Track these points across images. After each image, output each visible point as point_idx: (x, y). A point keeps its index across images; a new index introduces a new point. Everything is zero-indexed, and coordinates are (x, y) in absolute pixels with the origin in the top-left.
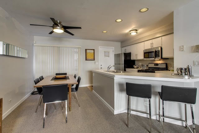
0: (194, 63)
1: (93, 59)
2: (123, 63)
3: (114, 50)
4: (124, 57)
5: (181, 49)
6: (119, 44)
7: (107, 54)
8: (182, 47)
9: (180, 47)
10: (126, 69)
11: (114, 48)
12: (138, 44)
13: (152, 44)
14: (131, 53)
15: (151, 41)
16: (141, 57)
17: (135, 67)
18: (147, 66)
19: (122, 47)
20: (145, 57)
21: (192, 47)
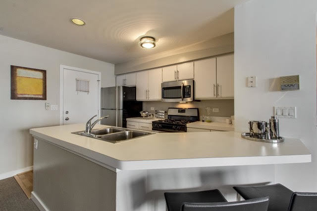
0: (274, 111)
1: (41, 97)
2: (121, 108)
3: (100, 79)
4: (124, 95)
5: (250, 83)
6: (111, 68)
7: (82, 87)
8: (250, 80)
9: (247, 78)
10: (127, 119)
11: (100, 73)
12: (150, 71)
13: (177, 72)
14: (135, 87)
15: (174, 68)
16: (156, 95)
17: (143, 114)
18: (166, 112)
19: (117, 75)
20: (163, 97)
21: (271, 80)
